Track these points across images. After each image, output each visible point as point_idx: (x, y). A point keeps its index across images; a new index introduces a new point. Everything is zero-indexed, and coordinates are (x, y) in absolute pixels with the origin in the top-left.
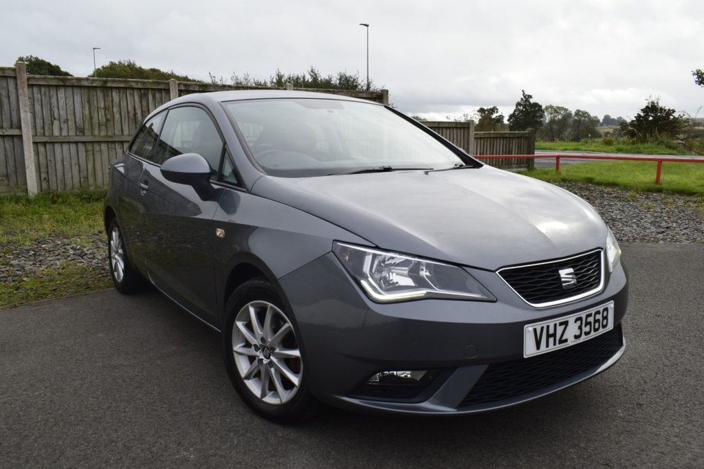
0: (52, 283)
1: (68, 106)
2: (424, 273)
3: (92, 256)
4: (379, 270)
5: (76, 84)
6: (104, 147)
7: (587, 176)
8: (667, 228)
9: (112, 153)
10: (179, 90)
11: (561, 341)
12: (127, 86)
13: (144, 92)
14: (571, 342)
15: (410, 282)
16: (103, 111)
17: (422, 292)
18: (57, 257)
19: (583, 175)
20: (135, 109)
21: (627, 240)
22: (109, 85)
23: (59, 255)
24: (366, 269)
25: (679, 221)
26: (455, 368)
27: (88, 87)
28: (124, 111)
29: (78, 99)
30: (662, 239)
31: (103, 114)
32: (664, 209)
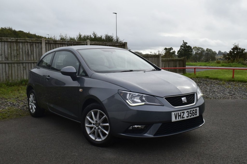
0: (6, 114)
1: (2, 49)
2: (144, 99)
3: (18, 105)
4: (131, 98)
5: (6, 41)
6: (16, 65)
7: (206, 75)
8: (234, 94)
9: (19, 67)
10: (45, 43)
11: (183, 118)
12: (25, 41)
13: (32, 44)
14: (186, 118)
15: (139, 101)
16: (16, 51)
17: (143, 103)
18: (5, 106)
19: (204, 75)
20: (28, 50)
21: (218, 98)
22: (18, 41)
23: (5, 105)
24: (128, 97)
25: (239, 92)
26: (153, 124)
27: (10, 42)
28: (24, 51)
29: (6, 46)
30: (231, 98)
31: (16, 52)
32: (234, 87)
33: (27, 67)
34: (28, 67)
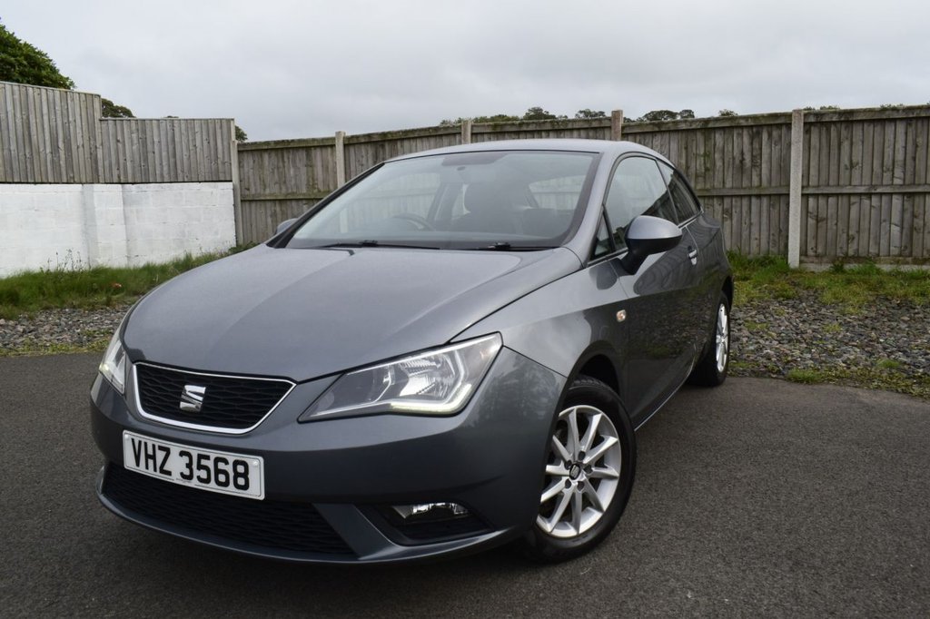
11: (162, 470)
14: (175, 478)
33: (734, 210)
34: (738, 210)
